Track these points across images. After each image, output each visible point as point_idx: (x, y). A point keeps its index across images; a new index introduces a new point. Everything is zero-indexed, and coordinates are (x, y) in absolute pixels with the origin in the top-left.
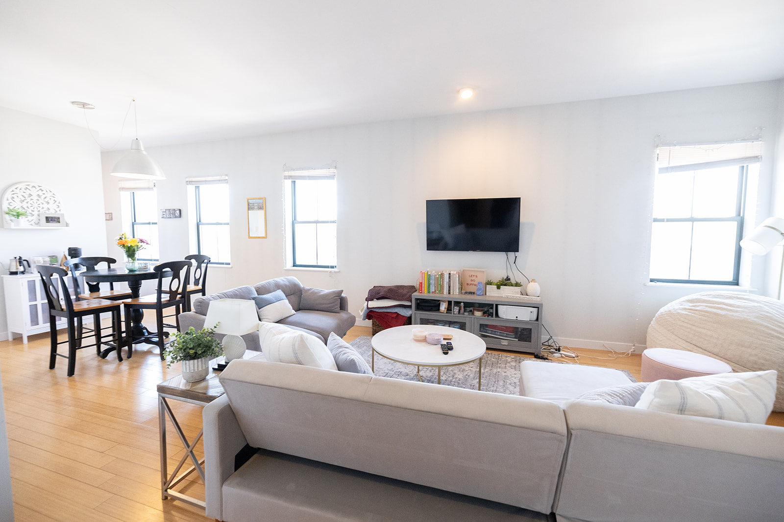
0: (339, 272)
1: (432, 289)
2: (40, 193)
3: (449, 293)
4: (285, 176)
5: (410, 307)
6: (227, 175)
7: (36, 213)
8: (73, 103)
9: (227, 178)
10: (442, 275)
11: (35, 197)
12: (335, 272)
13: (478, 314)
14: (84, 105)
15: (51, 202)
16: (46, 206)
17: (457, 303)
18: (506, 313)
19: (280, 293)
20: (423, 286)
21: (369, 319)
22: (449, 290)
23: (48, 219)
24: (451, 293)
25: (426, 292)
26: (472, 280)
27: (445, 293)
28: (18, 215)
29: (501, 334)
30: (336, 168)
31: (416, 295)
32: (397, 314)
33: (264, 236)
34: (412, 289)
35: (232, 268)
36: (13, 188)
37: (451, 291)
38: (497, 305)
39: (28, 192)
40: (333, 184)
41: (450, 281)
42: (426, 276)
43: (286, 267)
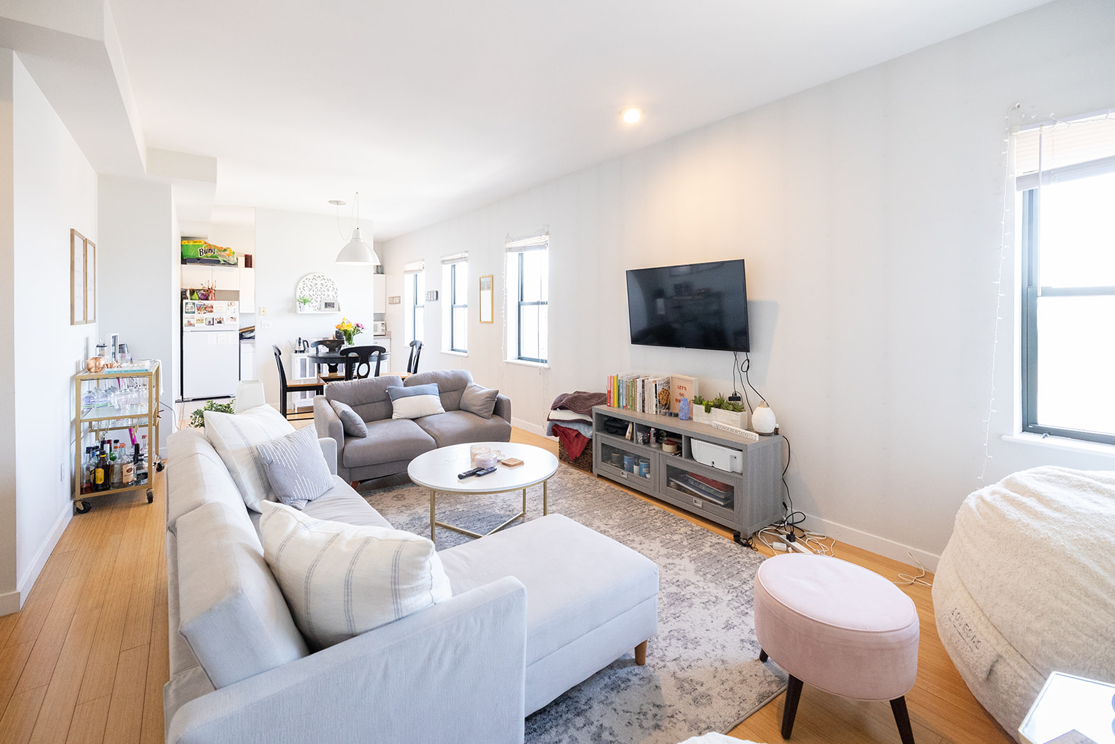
0: (549, 369)
1: (623, 403)
2: (323, 282)
3: (644, 411)
4: (506, 249)
5: (590, 424)
6: (467, 252)
7: (319, 300)
8: (330, 202)
9: (467, 255)
10: (634, 381)
11: (319, 286)
12: (545, 368)
13: (667, 448)
14: (337, 202)
15: (331, 289)
16: (326, 293)
17: (645, 429)
18: (704, 454)
19: (434, 387)
20: (612, 396)
21: (556, 435)
22: (643, 406)
23: (327, 305)
24: (646, 412)
25: (615, 406)
26: (681, 395)
27: (638, 410)
28: (305, 302)
29: (696, 485)
30: (547, 234)
31: (603, 409)
32: (578, 435)
33: (490, 320)
34: (602, 399)
35: (468, 357)
36: (304, 279)
37: (646, 408)
38: (689, 439)
39: (314, 281)
40: (545, 253)
41: (643, 392)
42: (615, 383)
43: (506, 358)
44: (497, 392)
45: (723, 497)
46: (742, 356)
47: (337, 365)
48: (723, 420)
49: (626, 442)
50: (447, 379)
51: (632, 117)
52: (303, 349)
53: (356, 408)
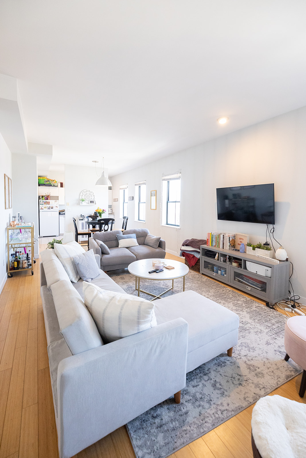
0: (180, 229)
1: (214, 244)
2: (90, 193)
3: (223, 248)
4: (162, 179)
5: (199, 252)
6: (145, 181)
7: (88, 200)
8: (93, 161)
9: (145, 182)
10: (219, 235)
11: (88, 194)
12: (178, 229)
13: (234, 264)
14: (95, 162)
15: (92, 196)
16: (91, 197)
17: (224, 256)
18: (252, 268)
19: (134, 235)
20: (209, 241)
21: (184, 256)
22: (223, 246)
23: (91, 202)
24: (224, 248)
25: (210, 245)
26: (241, 242)
27: (221, 248)
28: (83, 201)
29: (247, 280)
30: (180, 173)
31: (205, 246)
32: (194, 256)
33: (155, 208)
34: (205, 242)
35: (145, 223)
36: (83, 192)
37: (224, 247)
38: (245, 261)
39: (86, 193)
40: (179, 182)
41: (223, 240)
42: (211, 236)
43: (161, 224)
44: (160, 238)
45: (260, 286)
46: (271, 226)
47: (95, 225)
48: (261, 253)
49: (215, 261)
50: (139, 232)
51: (223, 122)
52: (82, 219)
53: (105, 242)
